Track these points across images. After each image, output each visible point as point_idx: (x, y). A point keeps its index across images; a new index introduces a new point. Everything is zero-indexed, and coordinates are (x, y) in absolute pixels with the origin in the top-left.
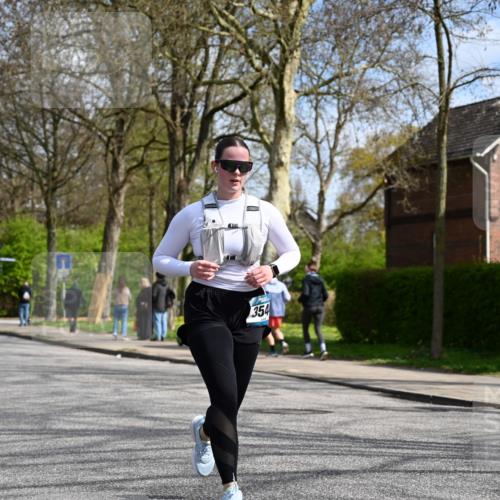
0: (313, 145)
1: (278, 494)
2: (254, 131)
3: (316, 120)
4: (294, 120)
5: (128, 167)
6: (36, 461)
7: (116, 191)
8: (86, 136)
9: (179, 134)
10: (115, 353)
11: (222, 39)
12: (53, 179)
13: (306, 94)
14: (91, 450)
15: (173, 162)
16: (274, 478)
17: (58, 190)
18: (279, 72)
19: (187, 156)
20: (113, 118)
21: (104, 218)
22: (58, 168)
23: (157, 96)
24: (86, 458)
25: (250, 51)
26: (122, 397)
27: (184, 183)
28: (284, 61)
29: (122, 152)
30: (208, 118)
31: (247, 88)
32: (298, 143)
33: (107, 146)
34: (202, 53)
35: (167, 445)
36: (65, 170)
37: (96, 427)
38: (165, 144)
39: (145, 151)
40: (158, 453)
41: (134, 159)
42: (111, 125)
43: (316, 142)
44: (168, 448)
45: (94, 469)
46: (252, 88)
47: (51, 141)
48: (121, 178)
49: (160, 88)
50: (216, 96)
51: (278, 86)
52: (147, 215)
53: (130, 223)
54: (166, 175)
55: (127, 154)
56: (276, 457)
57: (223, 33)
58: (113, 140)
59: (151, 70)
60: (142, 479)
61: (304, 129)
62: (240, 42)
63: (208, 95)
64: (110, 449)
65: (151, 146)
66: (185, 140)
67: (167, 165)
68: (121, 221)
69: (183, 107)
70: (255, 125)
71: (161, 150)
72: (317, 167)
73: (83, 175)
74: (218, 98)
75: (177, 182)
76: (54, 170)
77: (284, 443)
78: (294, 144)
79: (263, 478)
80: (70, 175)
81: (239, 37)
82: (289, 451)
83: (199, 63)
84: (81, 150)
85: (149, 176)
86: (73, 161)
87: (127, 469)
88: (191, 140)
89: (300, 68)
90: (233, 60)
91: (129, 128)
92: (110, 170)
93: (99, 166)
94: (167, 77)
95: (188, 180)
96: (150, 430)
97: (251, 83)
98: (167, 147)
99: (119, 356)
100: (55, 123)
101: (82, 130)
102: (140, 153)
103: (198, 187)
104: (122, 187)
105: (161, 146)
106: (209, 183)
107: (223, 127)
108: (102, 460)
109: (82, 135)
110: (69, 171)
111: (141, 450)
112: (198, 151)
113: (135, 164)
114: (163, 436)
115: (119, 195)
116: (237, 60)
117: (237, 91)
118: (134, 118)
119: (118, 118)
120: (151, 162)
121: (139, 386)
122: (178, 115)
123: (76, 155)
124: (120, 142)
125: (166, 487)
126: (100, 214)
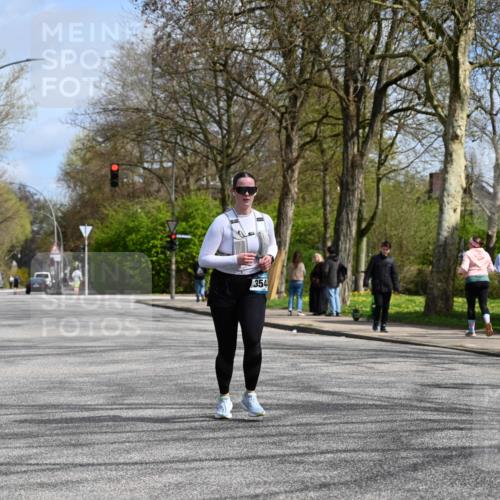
0: (488, 117)
1: (459, 469)
2: (429, 104)
3: (491, 92)
4: (469, 92)
5: (302, 142)
6: (216, 435)
7: (290, 167)
8: (259, 113)
9: (352, 108)
10: (290, 328)
11: (395, 12)
12: (228, 156)
13: (481, 66)
14: (270, 424)
15: (347, 137)
16: (454, 453)
17: (232, 167)
18: (454, 44)
19: (361, 131)
20: (286, 94)
21: (278, 194)
22: (233, 144)
23: (330, 72)
24: (265, 432)
25: (424, 23)
26: (299, 372)
27: (358, 158)
28: (458, 33)
29: (295, 128)
30: (381, 93)
31: (420, 61)
32: (473, 115)
33: (281, 122)
34: (375, 27)
35: (345, 420)
36: (239, 147)
37: (275, 402)
38: (339, 119)
39: (318, 126)
40: (337, 427)
41: (307, 135)
42: (284, 101)
43: (491, 114)
44: (347, 423)
45: (274, 443)
46: (426, 60)
47: (225, 118)
48: (295, 154)
49: (333, 63)
50: (389, 69)
51: (452, 58)
52: (320, 190)
53: (304, 198)
54: (340, 150)
55: (300, 129)
56: (456, 432)
57: (396, 6)
58: (286, 116)
59: (324, 44)
60: (322, 453)
61: (479, 101)
62: (413, 14)
63: (381, 68)
64: (289, 423)
65: (325, 121)
66: (358, 115)
67: (341, 141)
68: (295, 196)
69: (356, 81)
70: (429, 98)
71: (334, 125)
72: (493, 140)
73: (257, 151)
74: (391, 72)
75: (350, 157)
76: (228, 147)
77: (464, 418)
78: (468, 116)
79: (443, 453)
80: (244, 152)
81: (413, 9)
82: (469, 426)
83: (372, 37)
84: (255, 127)
85: (323, 151)
86: (247, 138)
87: (307, 443)
88: (364, 114)
89: (475, 39)
90: (406, 33)
91: (302, 103)
92: (284, 147)
93: (273, 142)
94: (340, 51)
95: (362, 154)
96: (328, 405)
97: (425, 55)
98: (341, 122)
99: (295, 331)
100: (229, 100)
101: (256, 107)
102: (313, 128)
103: (372, 161)
104: (296, 162)
105: (334, 121)
106: (383, 157)
107: (397, 101)
108: (281, 434)
109: (256, 111)
110: (243, 147)
111: (320, 424)
112: (371, 125)
113: (308, 139)
114: (340, 410)
115: (293, 171)
116: (410, 33)
117: (411, 64)
118: (307, 93)
119: (291, 94)
120: (324, 138)
121: (316, 361)
122: (351, 90)
123: (249, 132)
124: (294, 118)
125: (346, 461)
126: (274, 191)
